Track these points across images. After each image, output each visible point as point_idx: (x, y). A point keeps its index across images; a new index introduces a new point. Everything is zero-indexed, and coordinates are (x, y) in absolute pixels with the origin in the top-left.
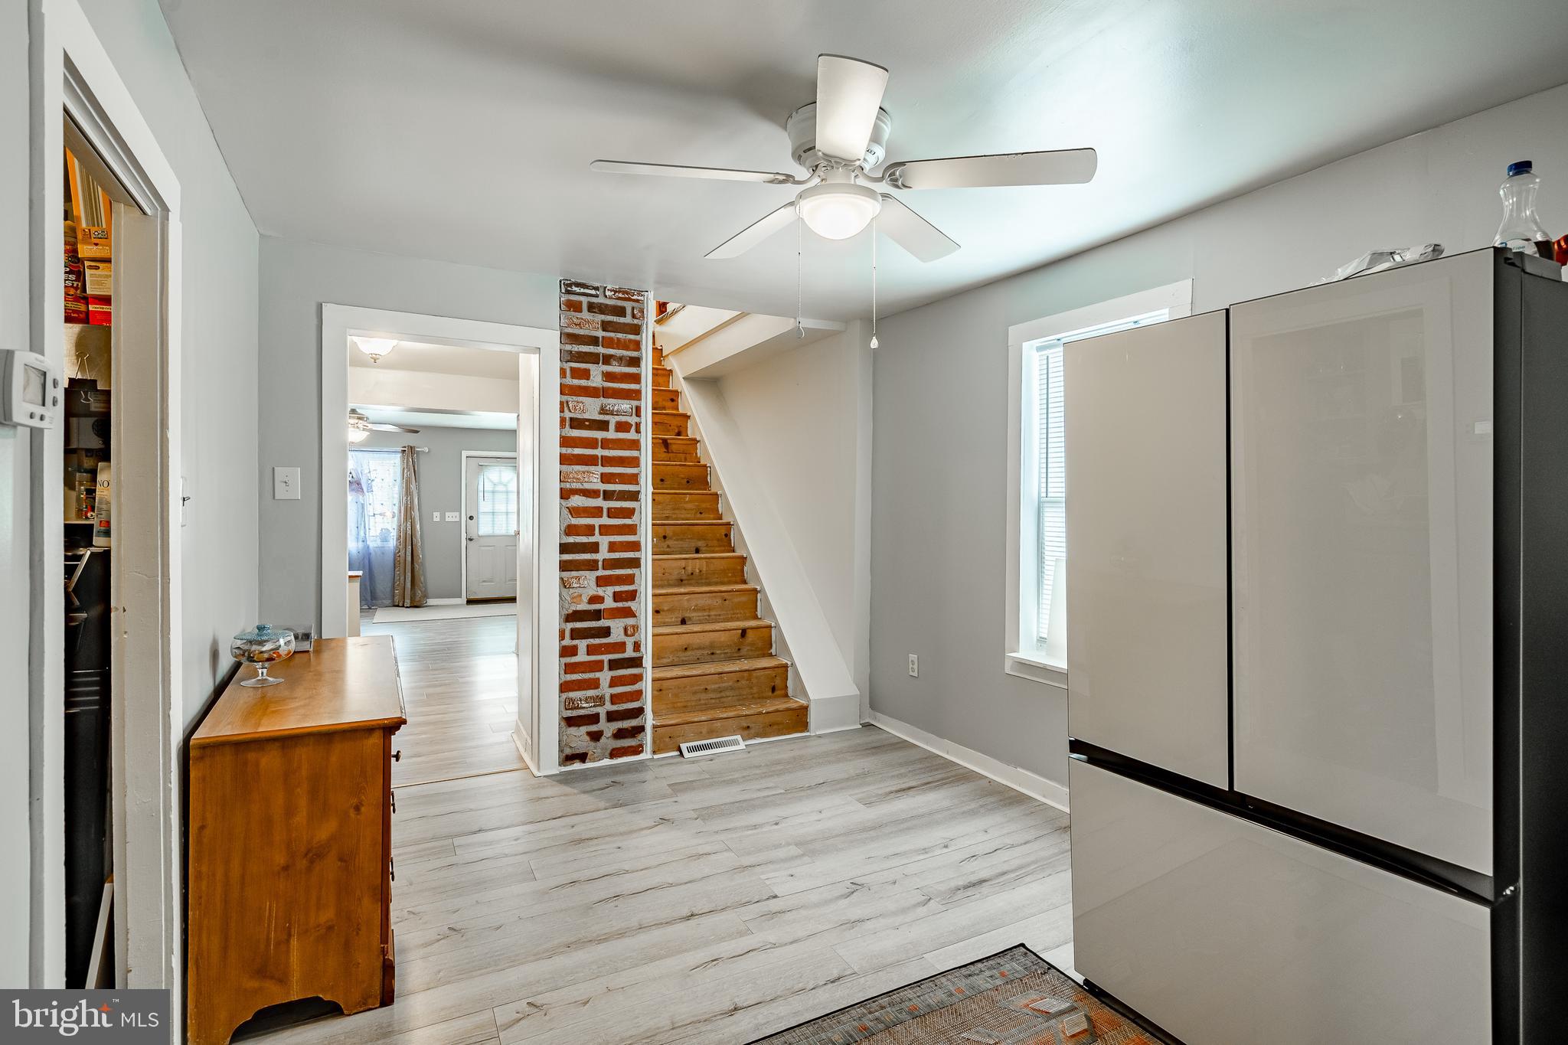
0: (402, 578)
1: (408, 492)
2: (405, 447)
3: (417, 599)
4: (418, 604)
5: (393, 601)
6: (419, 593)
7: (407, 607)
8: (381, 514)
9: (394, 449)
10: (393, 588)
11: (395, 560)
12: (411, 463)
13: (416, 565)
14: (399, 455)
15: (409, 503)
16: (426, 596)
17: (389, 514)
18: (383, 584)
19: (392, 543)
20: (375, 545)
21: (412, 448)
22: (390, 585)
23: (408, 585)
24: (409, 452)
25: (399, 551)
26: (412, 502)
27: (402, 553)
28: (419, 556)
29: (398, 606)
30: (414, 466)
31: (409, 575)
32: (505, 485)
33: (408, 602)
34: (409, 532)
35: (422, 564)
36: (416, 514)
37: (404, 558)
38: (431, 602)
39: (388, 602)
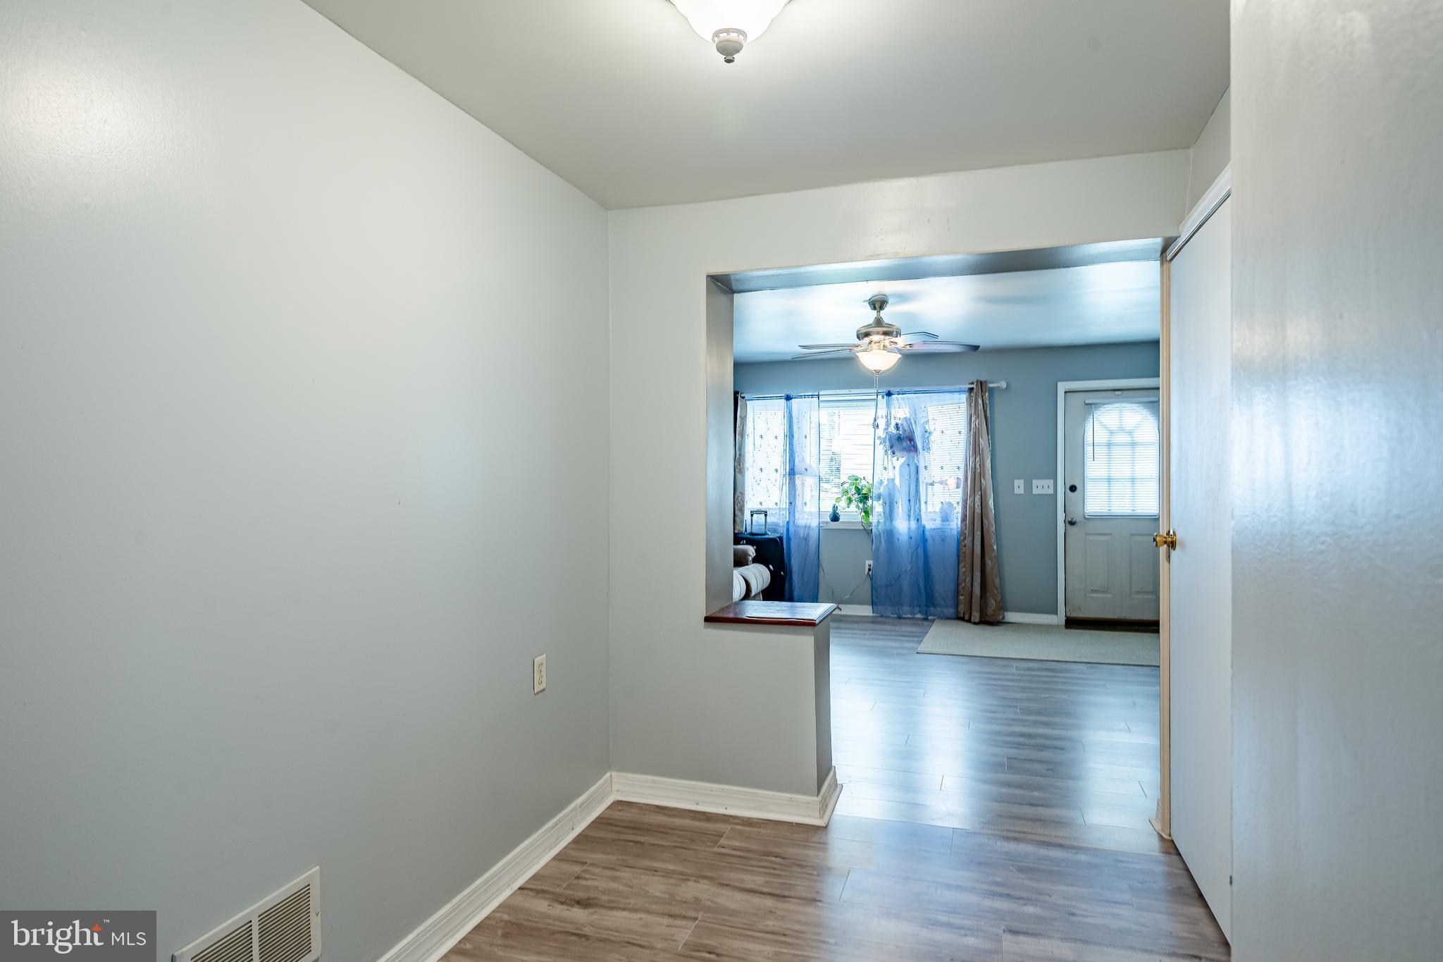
0: (968, 579)
1: (975, 449)
2: (972, 383)
3: (990, 612)
4: (991, 619)
5: (957, 612)
6: (992, 603)
7: (975, 623)
8: (941, 483)
9: (958, 387)
10: (957, 593)
11: (958, 550)
12: (980, 407)
13: (989, 562)
14: (964, 397)
15: (978, 466)
16: (1003, 607)
17: (952, 482)
18: (943, 585)
19: (956, 524)
20: (933, 527)
21: (982, 384)
22: (952, 587)
23: (977, 590)
24: (980, 392)
25: (965, 539)
26: (982, 465)
27: (968, 542)
28: (992, 547)
29: (962, 619)
30: (985, 411)
31: (977, 574)
32: (1130, 433)
33: (976, 616)
34: (978, 510)
35: (998, 560)
36: (988, 482)
37: (971, 550)
38: (1011, 616)
39: (950, 611)
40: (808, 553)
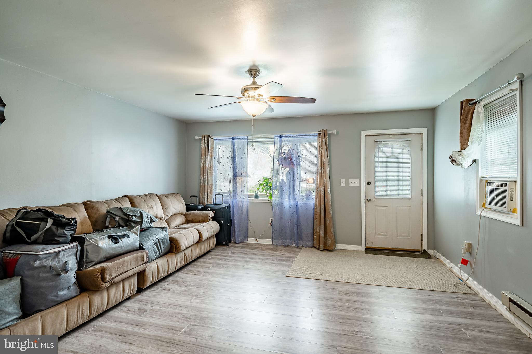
0: (318, 228)
1: (322, 164)
2: (320, 131)
3: (329, 245)
4: (329, 249)
5: (313, 244)
6: (329, 240)
7: (321, 251)
8: (306, 180)
9: (313, 133)
10: (313, 234)
11: (314, 214)
12: (324, 143)
13: (328, 220)
14: (316, 138)
15: (323, 172)
16: (335, 242)
17: (311, 180)
18: (306, 230)
19: (312, 202)
20: (301, 202)
21: (324, 131)
22: (311, 231)
23: (322, 234)
24: (323, 134)
25: (317, 208)
26: (325, 172)
27: (318, 209)
28: (329, 212)
29: (315, 247)
30: (326, 145)
31: (322, 226)
32: (397, 157)
33: (322, 247)
34: (323, 194)
35: (333, 219)
36: (327, 180)
37: (319, 214)
38: (339, 246)
39: (310, 243)
40: (243, 213)
